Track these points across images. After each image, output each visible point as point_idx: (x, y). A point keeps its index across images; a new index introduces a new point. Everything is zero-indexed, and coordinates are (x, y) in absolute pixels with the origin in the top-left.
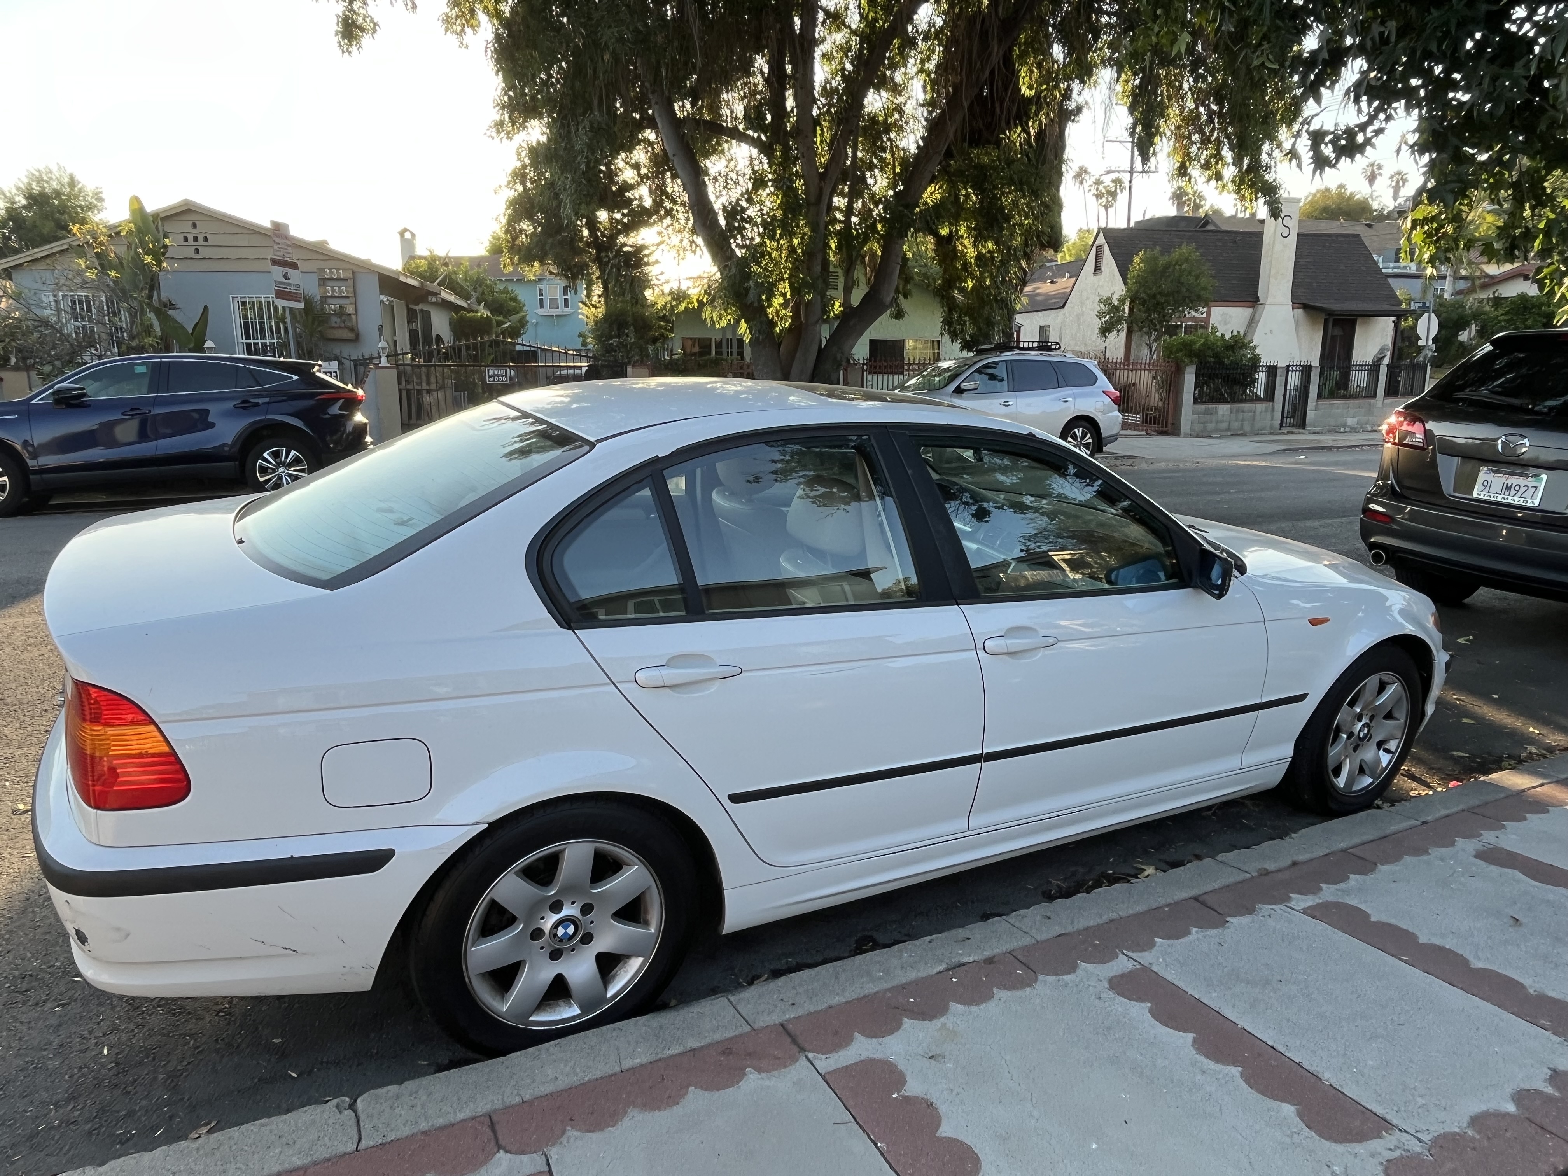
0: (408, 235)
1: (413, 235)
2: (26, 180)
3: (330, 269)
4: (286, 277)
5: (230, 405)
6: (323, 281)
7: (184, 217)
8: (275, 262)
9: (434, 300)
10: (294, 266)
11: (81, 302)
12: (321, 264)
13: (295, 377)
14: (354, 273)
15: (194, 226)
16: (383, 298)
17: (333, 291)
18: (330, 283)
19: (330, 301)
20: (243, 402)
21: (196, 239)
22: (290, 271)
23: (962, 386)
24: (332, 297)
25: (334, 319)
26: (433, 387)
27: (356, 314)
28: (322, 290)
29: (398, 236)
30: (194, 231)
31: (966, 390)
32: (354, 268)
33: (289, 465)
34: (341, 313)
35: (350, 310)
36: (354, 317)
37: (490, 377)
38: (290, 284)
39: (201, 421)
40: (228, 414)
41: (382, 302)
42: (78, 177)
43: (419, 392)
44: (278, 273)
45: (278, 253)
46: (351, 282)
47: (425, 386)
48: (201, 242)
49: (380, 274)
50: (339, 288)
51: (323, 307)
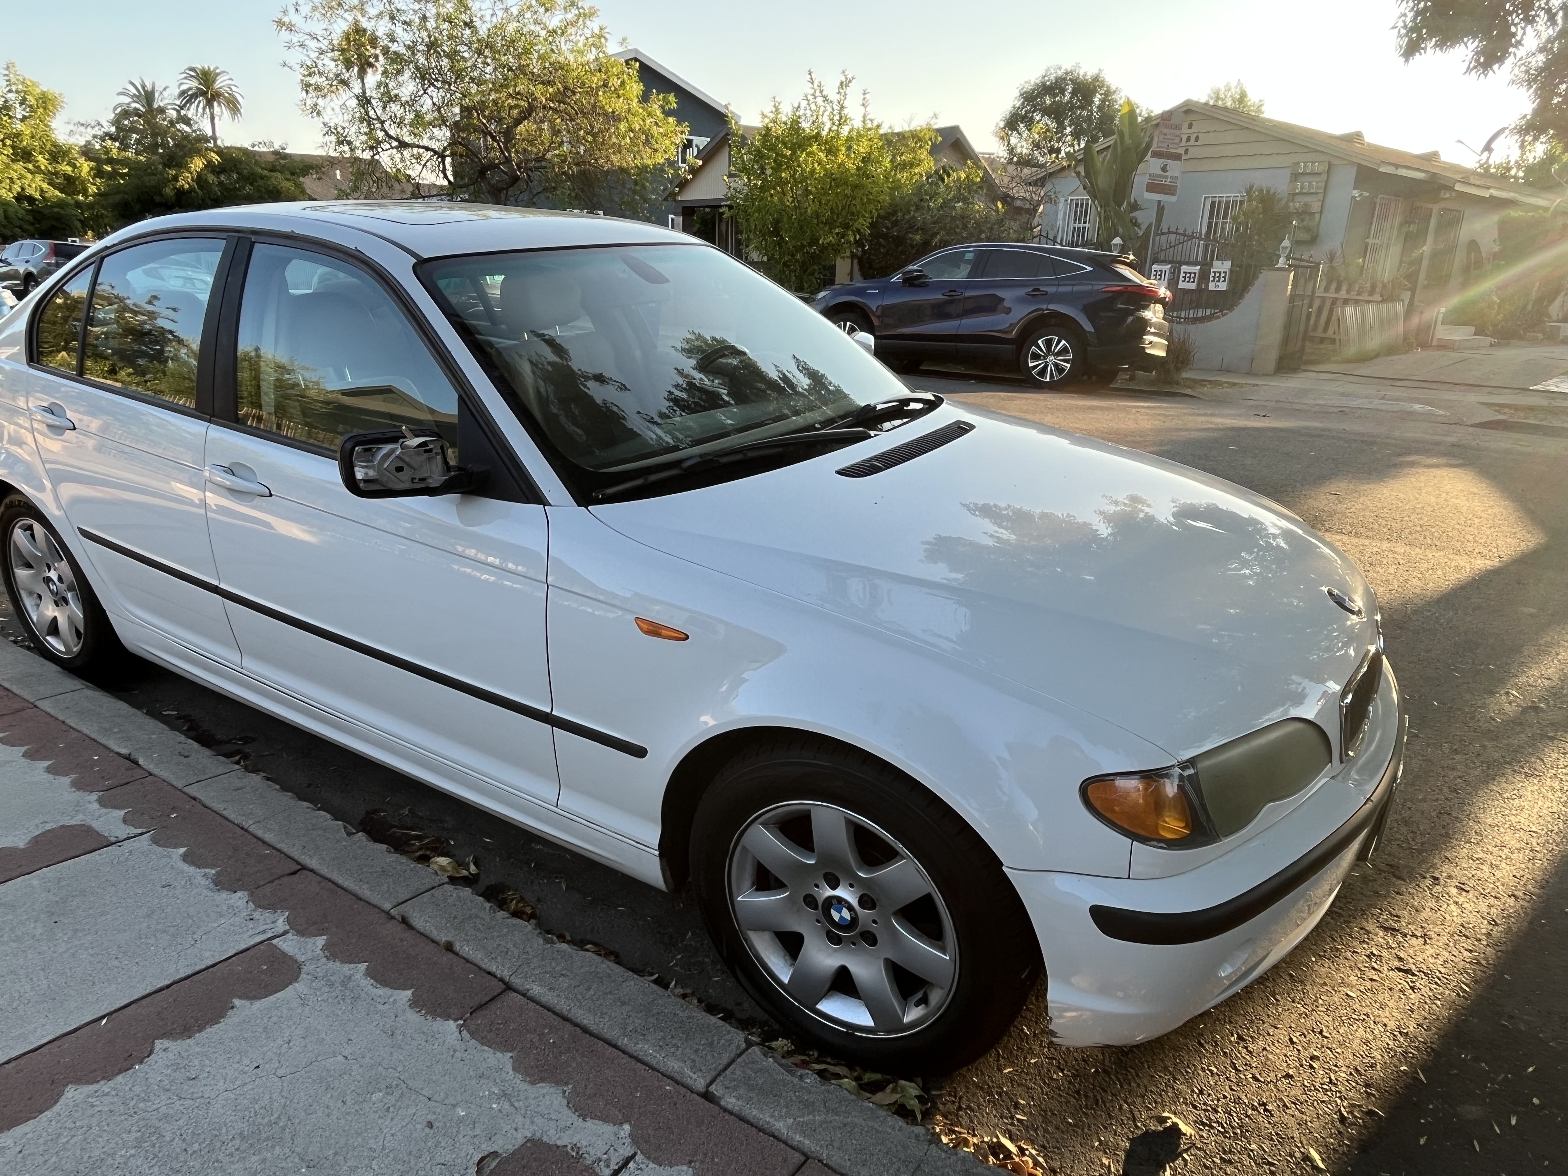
3: (1305, 163)
4: (1164, 169)
5: (1022, 292)
6: (1296, 176)
10: (1178, 157)
11: (1082, 205)
12: (1297, 158)
13: (1089, 269)
14: (1330, 165)
15: (1190, 126)
16: (1356, 193)
17: (1302, 188)
18: (1301, 178)
19: (1297, 198)
20: (1034, 290)
21: (1188, 139)
24: (1300, 194)
25: (1296, 218)
27: (1321, 212)
28: (1292, 186)
30: (1190, 131)
32: (1335, 162)
33: (1059, 353)
34: (1305, 211)
35: (1316, 207)
36: (1317, 216)
38: (1166, 177)
39: (992, 305)
40: (1021, 300)
41: (1354, 197)
44: (1155, 165)
45: (1162, 145)
46: (1324, 176)
48: (1192, 142)
49: (1360, 166)
50: (1310, 183)
51: (1287, 206)
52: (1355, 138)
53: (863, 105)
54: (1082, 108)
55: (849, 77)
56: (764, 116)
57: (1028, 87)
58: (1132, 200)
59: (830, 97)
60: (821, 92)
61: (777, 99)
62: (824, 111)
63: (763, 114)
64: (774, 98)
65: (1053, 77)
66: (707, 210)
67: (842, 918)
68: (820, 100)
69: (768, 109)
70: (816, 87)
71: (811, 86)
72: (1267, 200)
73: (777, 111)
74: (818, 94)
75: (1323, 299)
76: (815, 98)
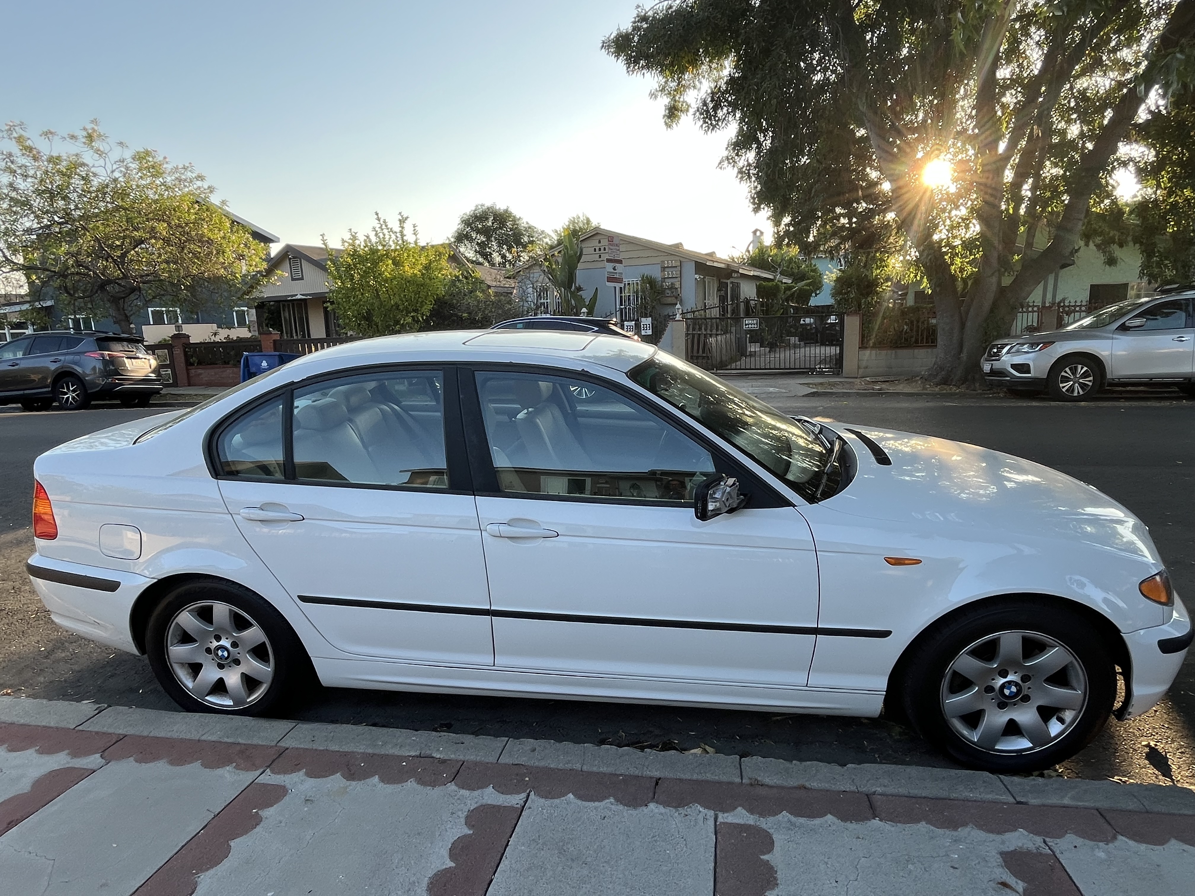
0: (758, 233)
1: (762, 233)
2: (567, 224)
3: (672, 261)
4: (614, 269)
6: (664, 269)
7: (594, 238)
8: (609, 261)
9: (736, 275)
10: (620, 262)
12: (662, 259)
14: (681, 262)
15: (600, 242)
16: (697, 276)
17: (668, 274)
18: (667, 269)
19: (666, 280)
21: (600, 250)
22: (618, 265)
23: (1127, 324)
24: (668, 278)
25: (668, 291)
26: (714, 332)
27: (681, 288)
28: (662, 274)
29: (752, 234)
30: (600, 245)
31: (1132, 327)
32: (682, 259)
34: (672, 287)
35: (677, 285)
36: (679, 289)
37: (746, 325)
38: (616, 273)
41: (696, 279)
42: (591, 219)
43: (705, 335)
44: (609, 267)
45: (611, 255)
46: (679, 268)
47: (709, 332)
48: (602, 251)
49: (696, 262)
50: (672, 272)
51: (662, 286)
52: (678, 246)
53: (414, 234)
54: (501, 228)
55: (405, 216)
56: (343, 241)
57: (466, 217)
58: (577, 285)
59: (394, 230)
60: (386, 226)
61: (352, 231)
62: (390, 238)
63: (343, 239)
64: (350, 230)
65: (480, 210)
66: (271, 303)
67: (1011, 692)
68: (385, 231)
69: (347, 237)
70: (382, 223)
71: (378, 222)
72: (649, 282)
73: (354, 238)
74: (384, 227)
75: (693, 335)
76: (382, 230)
